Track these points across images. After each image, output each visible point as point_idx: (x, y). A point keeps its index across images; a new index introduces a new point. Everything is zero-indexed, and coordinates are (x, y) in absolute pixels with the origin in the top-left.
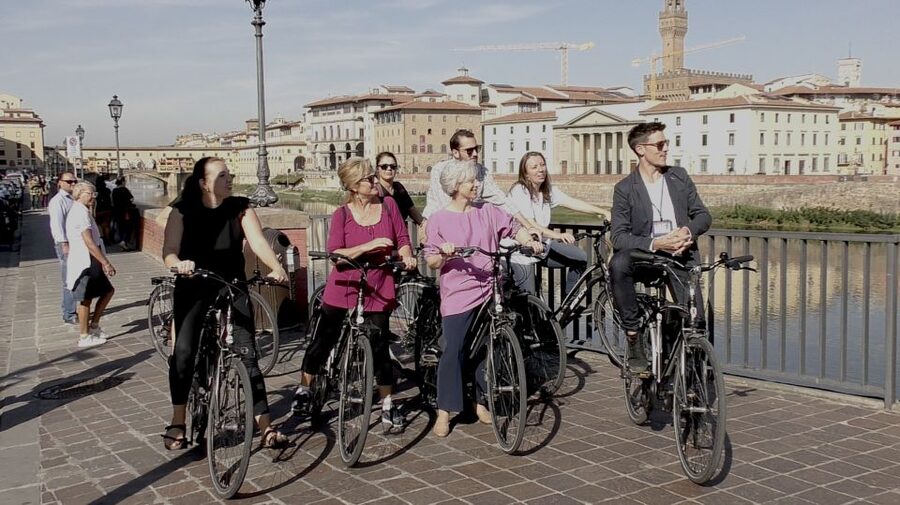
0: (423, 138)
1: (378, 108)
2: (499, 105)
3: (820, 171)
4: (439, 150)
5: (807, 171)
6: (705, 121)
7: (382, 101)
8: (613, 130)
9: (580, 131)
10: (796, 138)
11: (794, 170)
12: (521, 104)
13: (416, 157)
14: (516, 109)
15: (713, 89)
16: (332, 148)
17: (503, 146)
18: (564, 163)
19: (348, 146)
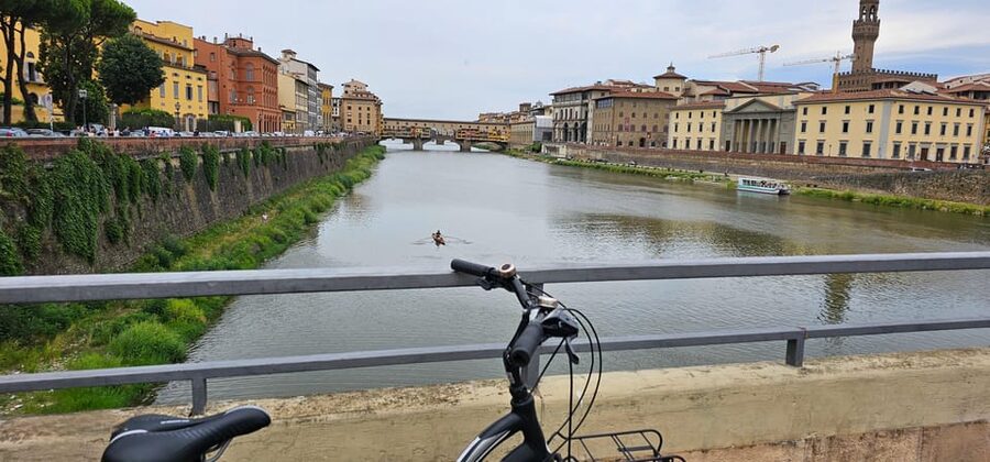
0: (627, 120)
1: (599, 96)
2: (697, 96)
3: (959, 158)
4: (640, 129)
5: (946, 158)
6: (847, 111)
7: (603, 91)
8: (769, 117)
9: (743, 118)
10: (935, 129)
11: (932, 156)
12: (715, 95)
13: (621, 134)
14: (710, 99)
15: (883, 86)
16: (566, 125)
17: (683, 127)
18: (728, 143)
19: (576, 124)
